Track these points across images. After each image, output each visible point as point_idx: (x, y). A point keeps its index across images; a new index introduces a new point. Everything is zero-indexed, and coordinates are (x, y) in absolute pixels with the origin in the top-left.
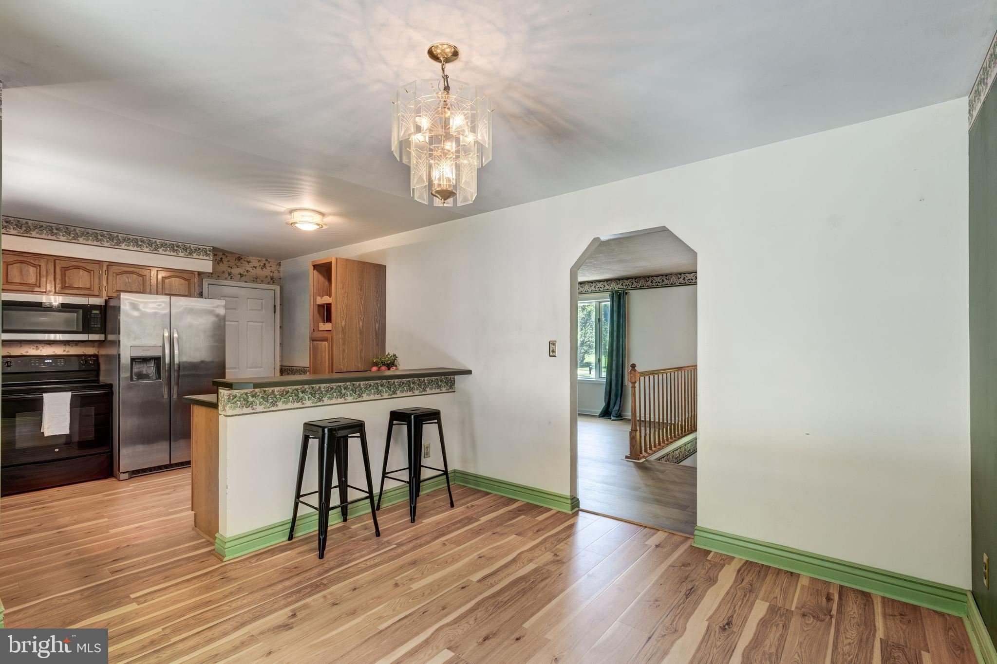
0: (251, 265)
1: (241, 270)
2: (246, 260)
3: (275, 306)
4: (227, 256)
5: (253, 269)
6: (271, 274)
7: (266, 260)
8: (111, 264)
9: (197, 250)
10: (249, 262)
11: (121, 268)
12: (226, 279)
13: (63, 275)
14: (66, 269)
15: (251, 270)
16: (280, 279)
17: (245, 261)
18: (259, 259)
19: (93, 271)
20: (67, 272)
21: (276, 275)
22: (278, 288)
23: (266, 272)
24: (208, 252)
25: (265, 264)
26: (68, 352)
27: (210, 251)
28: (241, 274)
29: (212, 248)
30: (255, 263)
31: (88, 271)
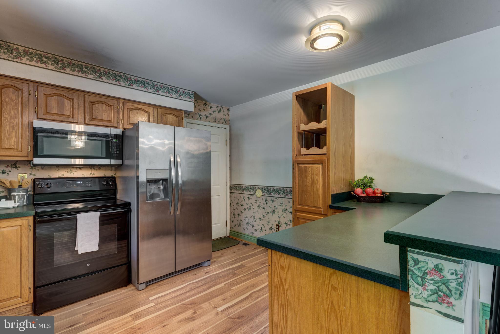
0: (213, 109)
1: (206, 113)
2: (209, 105)
3: (226, 140)
4: (198, 102)
5: (213, 113)
6: (224, 117)
7: (221, 106)
8: (126, 101)
9: (184, 93)
10: (211, 107)
11: (133, 104)
12: (197, 119)
13: (91, 109)
14: (92, 103)
15: (212, 113)
16: (229, 120)
17: (208, 106)
18: (217, 105)
19: (113, 106)
20: (94, 106)
21: (227, 118)
22: (228, 127)
23: (221, 115)
25: (220, 109)
26: (94, 174)
27: (192, 95)
28: (206, 116)
29: (193, 93)
30: (214, 108)
31: (110, 106)
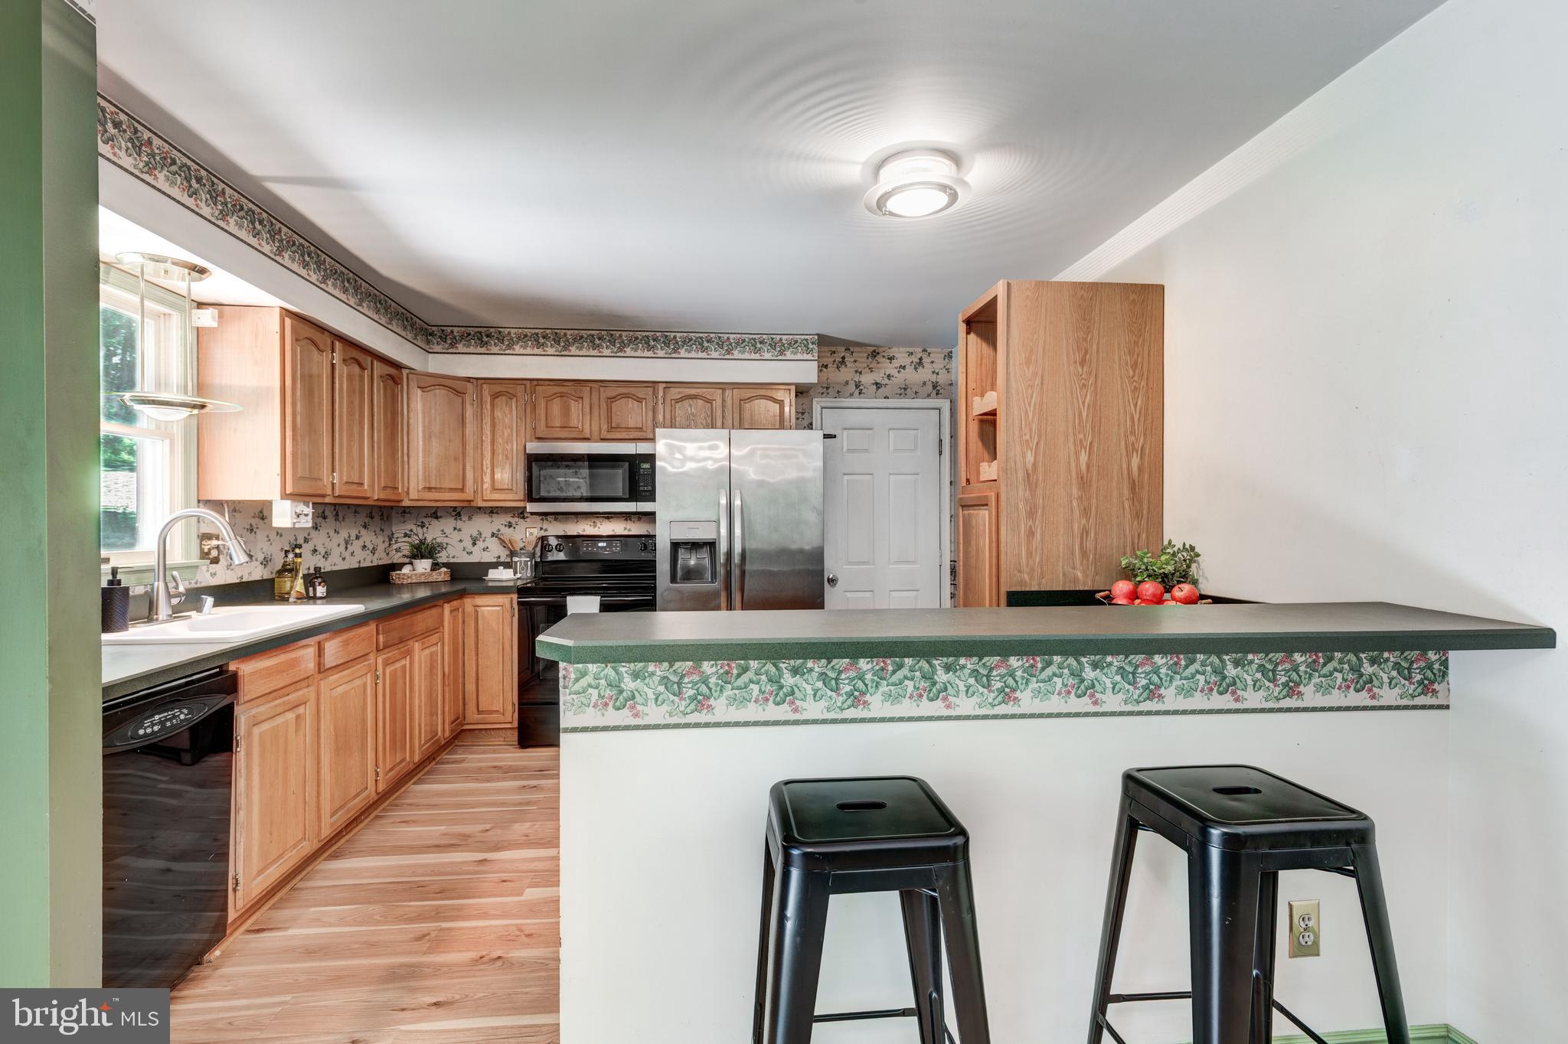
0: (896, 363)
1: (877, 376)
2: (886, 355)
3: (941, 441)
5: (899, 372)
6: (934, 378)
7: (924, 350)
8: (669, 385)
9: (792, 344)
10: (891, 359)
11: (682, 389)
12: (851, 395)
13: (609, 410)
14: (612, 400)
15: (896, 374)
16: (951, 384)
17: (884, 356)
18: (911, 350)
19: (645, 399)
20: (614, 405)
21: (942, 379)
22: (945, 405)
23: (925, 374)
24: (811, 346)
25: (921, 359)
26: (630, 530)
27: (813, 343)
28: (877, 384)
29: (816, 337)
30: (902, 358)
31: (639, 400)
